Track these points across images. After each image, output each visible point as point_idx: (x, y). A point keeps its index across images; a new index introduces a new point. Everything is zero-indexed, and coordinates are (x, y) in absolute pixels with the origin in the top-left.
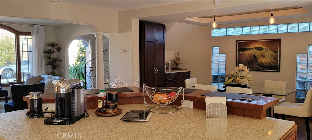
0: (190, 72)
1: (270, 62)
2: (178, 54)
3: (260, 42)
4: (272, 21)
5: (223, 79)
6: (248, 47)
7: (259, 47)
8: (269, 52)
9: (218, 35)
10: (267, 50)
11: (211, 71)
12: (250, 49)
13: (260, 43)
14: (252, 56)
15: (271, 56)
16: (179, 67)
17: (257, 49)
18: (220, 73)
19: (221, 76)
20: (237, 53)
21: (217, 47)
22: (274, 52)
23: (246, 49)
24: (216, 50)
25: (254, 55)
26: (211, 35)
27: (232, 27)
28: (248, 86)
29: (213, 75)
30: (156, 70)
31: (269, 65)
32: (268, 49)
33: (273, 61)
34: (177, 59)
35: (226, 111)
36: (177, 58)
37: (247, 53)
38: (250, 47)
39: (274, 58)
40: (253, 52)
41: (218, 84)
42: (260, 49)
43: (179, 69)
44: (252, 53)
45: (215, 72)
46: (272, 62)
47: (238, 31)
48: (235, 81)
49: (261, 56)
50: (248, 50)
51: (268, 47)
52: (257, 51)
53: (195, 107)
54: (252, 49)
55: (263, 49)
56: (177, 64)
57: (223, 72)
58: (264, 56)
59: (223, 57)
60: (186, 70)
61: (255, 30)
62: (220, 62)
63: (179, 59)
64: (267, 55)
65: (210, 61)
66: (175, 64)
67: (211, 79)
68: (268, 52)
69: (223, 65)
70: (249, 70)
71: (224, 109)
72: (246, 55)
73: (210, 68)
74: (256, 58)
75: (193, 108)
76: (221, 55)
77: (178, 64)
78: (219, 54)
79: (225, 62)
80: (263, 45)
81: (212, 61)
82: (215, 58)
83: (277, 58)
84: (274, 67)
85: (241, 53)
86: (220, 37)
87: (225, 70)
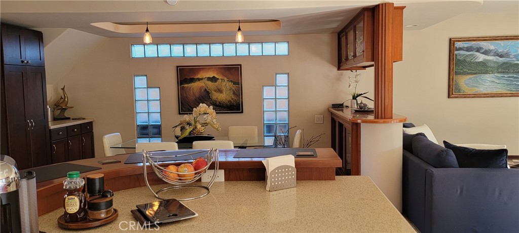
0: (92, 122)
1: (229, 98)
2: (63, 89)
3: (213, 69)
4: (240, 38)
5: (156, 131)
6: (196, 77)
7: (211, 76)
8: (227, 84)
9: (144, 56)
10: (224, 81)
11: (134, 118)
12: (199, 79)
13: (213, 71)
14: (203, 90)
15: (230, 90)
16: (67, 114)
17: (209, 79)
18: (150, 120)
19: (152, 125)
20: (178, 86)
21: (142, 76)
22: (234, 84)
23: (192, 80)
24: (140, 82)
25: (206, 89)
26: (130, 56)
27: (167, 44)
28: (214, 137)
29: (138, 126)
30: (31, 122)
31: (228, 104)
32: (226, 79)
33: (233, 97)
34: (62, 100)
35: (294, 177)
36: (63, 97)
37: (195, 86)
38: (199, 76)
39: (234, 93)
40: (204, 85)
41: (148, 139)
42: (214, 79)
43: (69, 118)
44: (203, 87)
45: (141, 119)
46: (232, 99)
47: (177, 50)
48: (194, 131)
49: (215, 91)
50: (196, 81)
51: (225, 77)
52: (209, 83)
53: (227, 178)
54: (202, 79)
55: (218, 79)
56: (64, 110)
57: (155, 119)
58: (220, 91)
59: (155, 93)
60: (85, 119)
61: (204, 50)
62: (151, 103)
63: (66, 100)
64: (224, 89)
65: (132, 101)
66: (59, 109)
67: (135, 132)
68: (225, 83)
69: (155, 107)
70: (217, 113)
71: (292, 173)
72: (193, 89)
73: (133, 113)
74: (208, 93)
75: (224, 180)
76: (150, 90)
77: (66, 109)
78: (147, 88)
79: (159, 102)
80: (217, 74)
81: (136, 100)
82: (140, 94)
83: (238, 93)
84: (235, 107)
85: (186, 85)
86: (145, 60)
87: (159, 114)
